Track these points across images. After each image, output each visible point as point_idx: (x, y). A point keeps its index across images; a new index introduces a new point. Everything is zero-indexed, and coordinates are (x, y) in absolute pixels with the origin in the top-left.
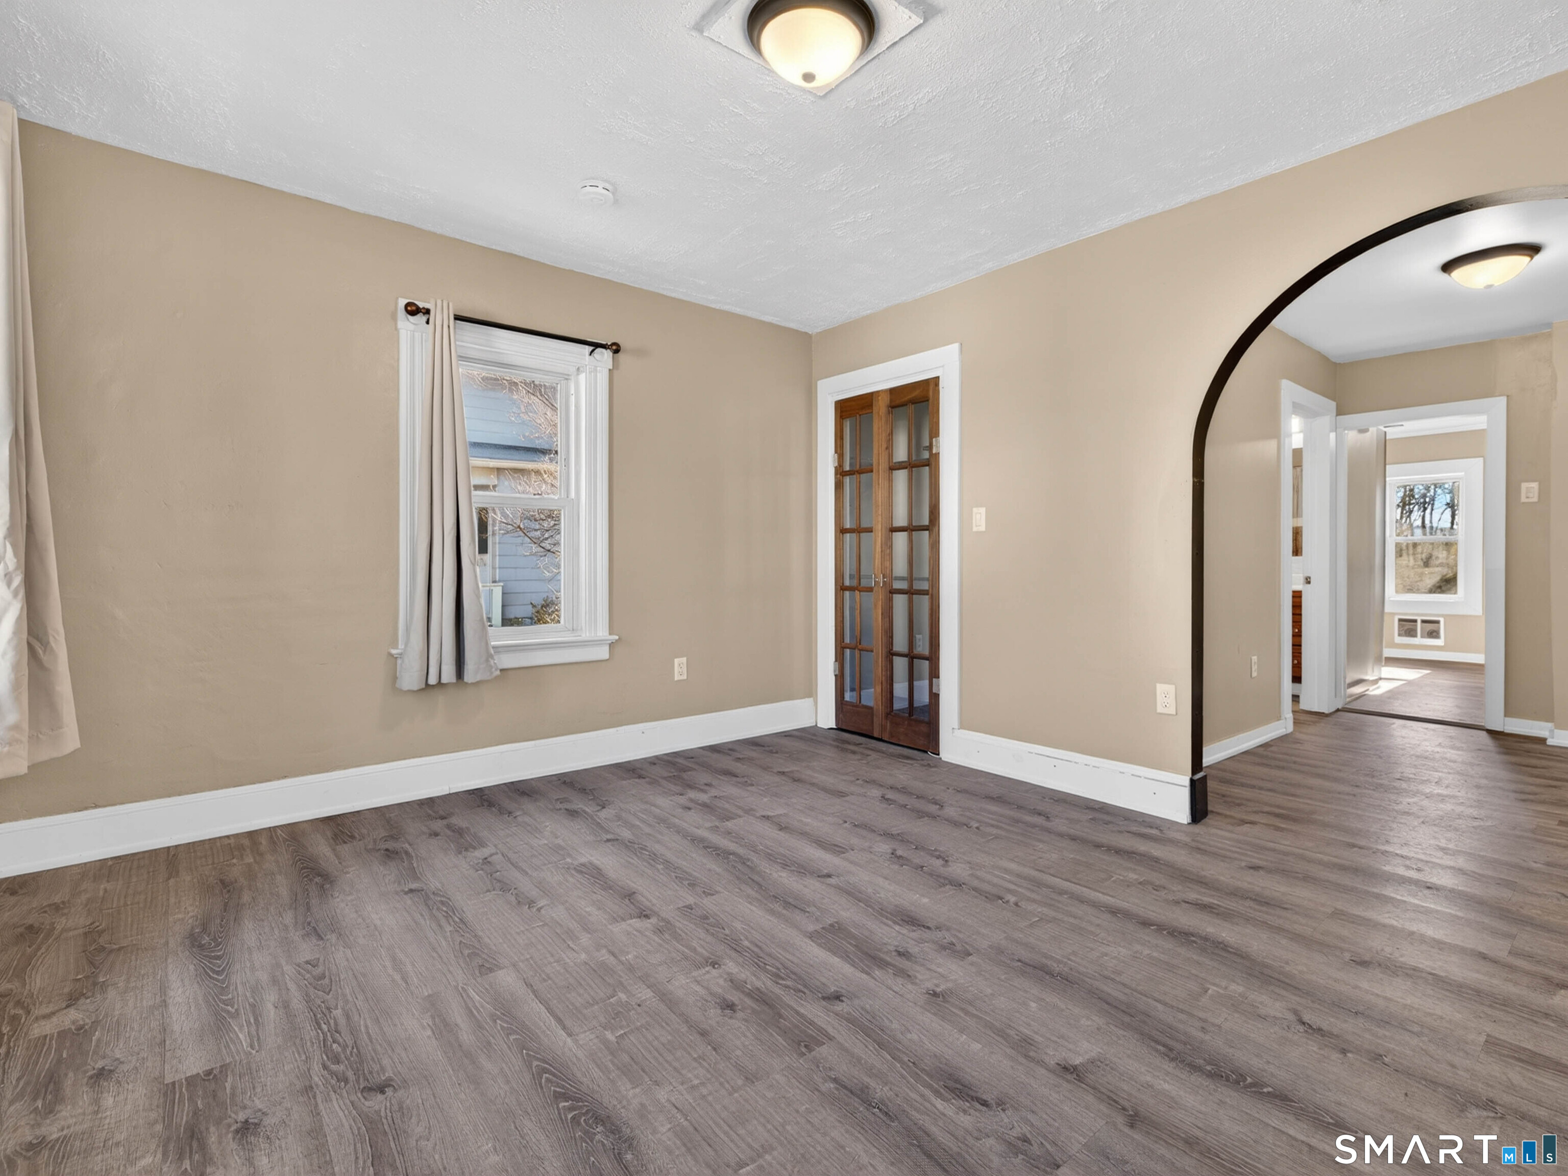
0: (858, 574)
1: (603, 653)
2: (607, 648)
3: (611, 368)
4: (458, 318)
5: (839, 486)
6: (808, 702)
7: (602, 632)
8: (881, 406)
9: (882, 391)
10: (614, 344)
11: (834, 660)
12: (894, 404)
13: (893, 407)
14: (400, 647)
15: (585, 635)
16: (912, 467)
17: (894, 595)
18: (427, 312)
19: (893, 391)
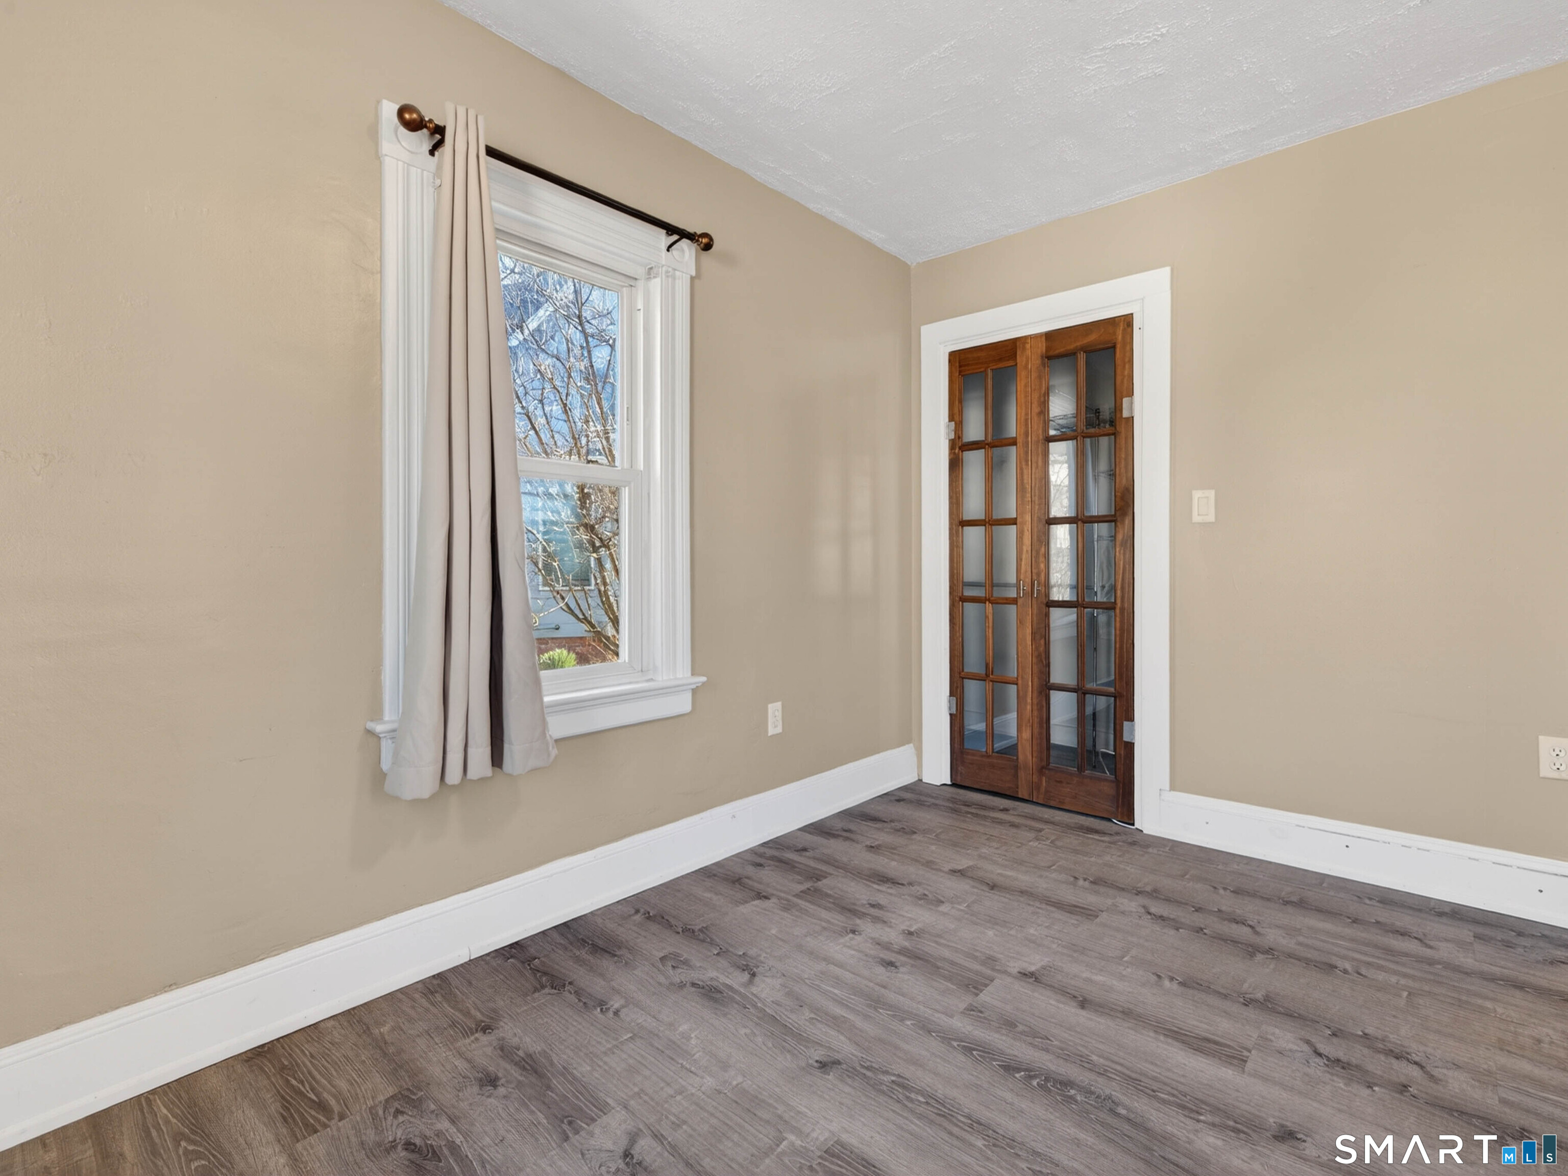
0: (991, 580)
1: (682, 704)
2: (688, 696)
3: (694, 274)
4: (492, 152)
5: (955, 465)
6: (908, 750)
7: (682, 673)
8: (1030, 359)
9: (1030, 337)
10: (705, 235)
11: (948, 694)
12: (1051, 353)
13: (1049, 358)
14: (387, 718)
15: (663, 678)
16: (1084, 437)
17: (1051, 609)
18: (439, 131)
19: (1050, 336)
